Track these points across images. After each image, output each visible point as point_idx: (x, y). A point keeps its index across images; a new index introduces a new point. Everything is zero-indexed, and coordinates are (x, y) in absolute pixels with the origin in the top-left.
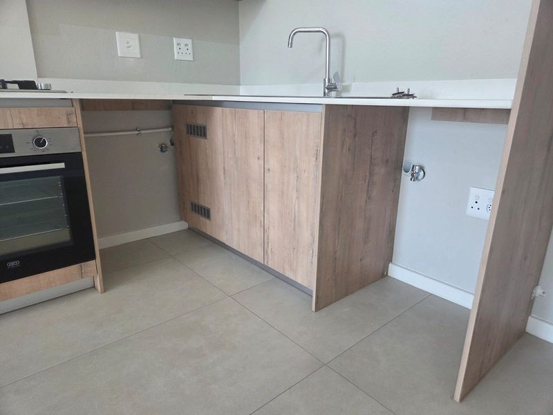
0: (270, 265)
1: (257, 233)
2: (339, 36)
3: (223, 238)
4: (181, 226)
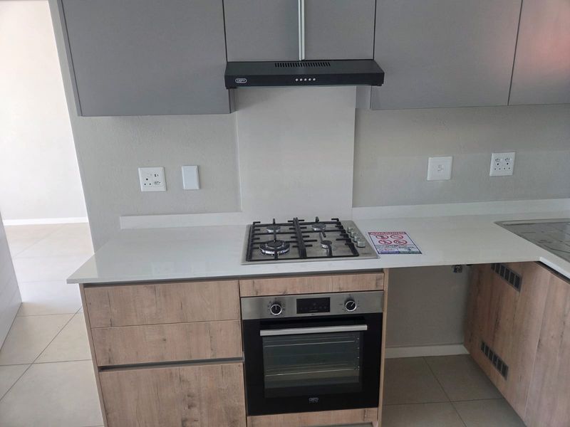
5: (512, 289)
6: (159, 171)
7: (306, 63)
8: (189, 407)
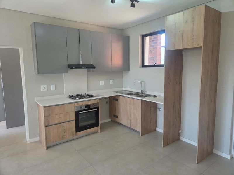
0: (132, 128)
1: (129, 121)
2: (144, 81)
3: (121, 122)
4: (110, 120)
5: (117, 102)
6: (46, 86)
7: (82, 64)
8: (64, 133)
